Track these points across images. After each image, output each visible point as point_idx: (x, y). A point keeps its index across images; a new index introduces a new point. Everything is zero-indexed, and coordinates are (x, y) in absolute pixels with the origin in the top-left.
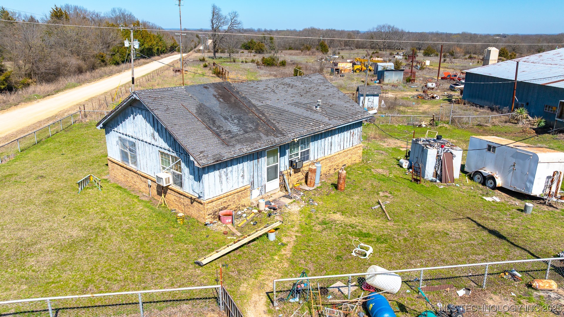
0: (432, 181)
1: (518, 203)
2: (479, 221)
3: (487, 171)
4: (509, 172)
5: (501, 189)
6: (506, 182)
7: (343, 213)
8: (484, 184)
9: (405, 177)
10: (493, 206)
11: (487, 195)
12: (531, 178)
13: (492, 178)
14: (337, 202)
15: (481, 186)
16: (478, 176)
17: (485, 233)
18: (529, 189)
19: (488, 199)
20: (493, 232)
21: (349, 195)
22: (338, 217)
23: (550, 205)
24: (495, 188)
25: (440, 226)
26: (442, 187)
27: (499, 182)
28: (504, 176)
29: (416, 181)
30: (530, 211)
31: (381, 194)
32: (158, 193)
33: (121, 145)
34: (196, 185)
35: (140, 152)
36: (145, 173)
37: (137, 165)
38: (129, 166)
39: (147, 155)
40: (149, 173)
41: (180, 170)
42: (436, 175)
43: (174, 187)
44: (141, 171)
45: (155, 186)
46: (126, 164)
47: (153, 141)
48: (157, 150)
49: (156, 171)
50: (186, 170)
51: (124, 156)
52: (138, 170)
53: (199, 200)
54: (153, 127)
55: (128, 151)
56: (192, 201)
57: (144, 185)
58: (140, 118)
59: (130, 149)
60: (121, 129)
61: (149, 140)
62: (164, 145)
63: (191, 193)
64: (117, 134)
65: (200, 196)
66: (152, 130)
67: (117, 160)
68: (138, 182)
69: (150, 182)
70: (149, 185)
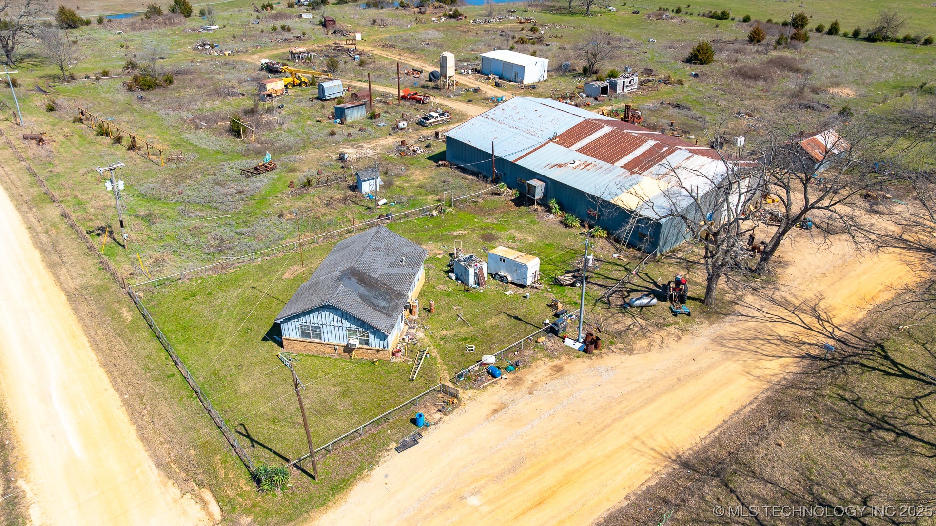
0: (474, 288)
1: (521, 291)
2: (508, 312)
3: (502, 273)
4: (514, 274)
5: (512, 283)
6: (513, 279)
7: (446, 329)
8: (502, 281)
9: (458, 288)
10: (512, 299)
11: (506, 290)
12: (525, 276)
13: (506, 277)
14: (437, 322)
15: (500, 283)
16: (497, 276)
17: (513, 320)
18: (526, 283)
19: (507, 293)
20: (516, 318)
21: (439, 315)
22: (444, 332)
23: (536, 288)
24: (508, 283)
25: (494, 321)
26: (481, 291)
27: (510, 279)
28: (512, 276)
29: (468, 291)
30: (528, 297)
31: (455, 308)
32: (345, 351)
33: (302, 329)
34: (381, 342)
35: (325, 331)
36: (330, 342)
37: (320, 339)
38: (313, 340)
39: (333, 332)
40: (334, 342)
41: (367, 336)
42: (475, 283)
43: (361, 346)
44: (327, 342)
45: (342, 348)
46: (308, 340)
47: (340, 324)
48: (344, 329)
49: (342, 340)
50: (373, 337)
51: (305, 335)
52: (323, 342)
53: (384, 349)
54: (342, 317)
55: (311, 332)
56: (378, 351)
57: (329, 349)
58: (327, 313)
59: (312, 331)
60: (303, 320)
61: (336, 324)
62: (352, 326)
63: (378, 347)
64: (297, 323)
65: (384, 348)
66: (339, 319)
67: (295, 338)
68: (322, 348)
69: (337, 347)
70: (335, 349)
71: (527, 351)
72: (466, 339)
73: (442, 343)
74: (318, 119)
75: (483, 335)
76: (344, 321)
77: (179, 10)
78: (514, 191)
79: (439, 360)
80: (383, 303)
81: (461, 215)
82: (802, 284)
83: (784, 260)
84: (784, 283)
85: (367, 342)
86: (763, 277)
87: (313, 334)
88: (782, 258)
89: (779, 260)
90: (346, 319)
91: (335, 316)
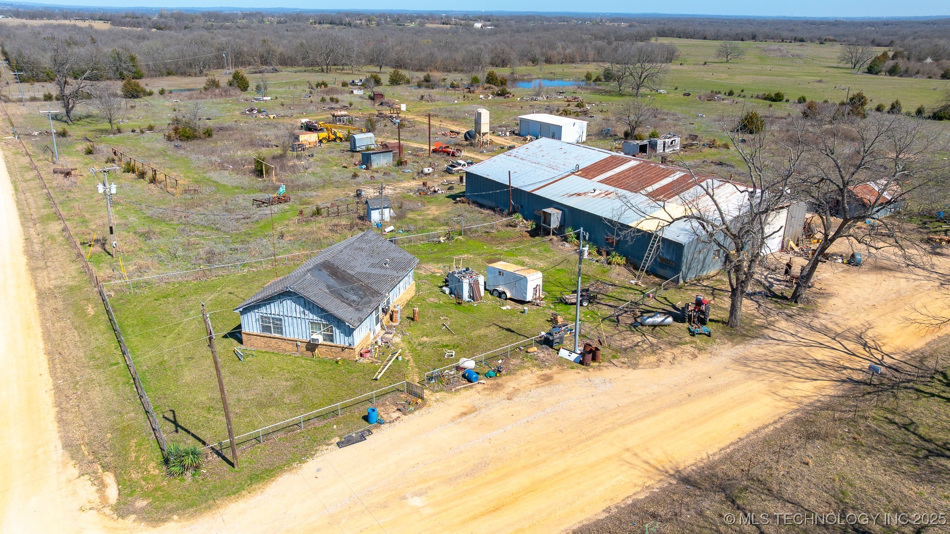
0: (468, 302)
1: (520, 307)
2: (501, 325)
3: (501, 289)
4: (513, 288)
5: (511, 299)
6: (512, 295)
7: (427, 336)
8: (500, 297)
9: (450, 301)
10: (507, 313)
11: (503, 305)
12: (525, 291)
13: (504, 293)
14: (419, 330)
15: (498, 299)
16: (495, 292)
17: (505, 331)
18: (525, 298)
19: (504, 308)
20: (508, 330)
21: (423, 323)
22: (425, 339)
23: (537, 305)
24: (506, 299)
25: (482, 331)
26: (476, 305)
27: (509, 295)
28: (511, 291)
29: (459, 303)
30: (527, 312)
31: (442, 318)
32: (308, 349)
33: (263, 321)
34: (346, 338)
35: (287, 324)
36: (292, 338)
37: (282, 334)
38: (274, 335)
39: (295, 326)
40: (296, 337)
41: (332, 331)
42: (470, 297)
43: (325, 343)
44: (288, 337)
45: (304, 345)
46: (268, 334)
47: (303, 316)
48: (307, 321)
49: (304, 335)
50: (337, 331)
51: (266, 329)
52: (284, 337)
53: (350, 347)
54: (305, 307)
55: (271, 325)
56: (343, 349)
57: (291, 346)
58: (289, 302)
59: (273, 323)
60: (263, 310)
61: (298, 316)
62: (315, 318)
63: (342, 344)
64: (257, 314)
65: (350, 345)
66: (302, 309)
67: (255, 332)
68: (283, 345)
69: (299, 343)
70: (297, 346)
71: (513, 360)
72: (447, 346)
73: (419, 348)
74: (344, 165)
75: (467, 344)
76: (307, 312)
77: (236, 84)
78: (530, 223)
79: (412, 363)
80: (355, 298)
81: (471, 242)
82: (847, 313)
83: (827, 292)
84: (825, 311)
85: (331, 338)
86: (800, 305)
87: (274, 328)
88: (825, 290)
89: (821, 291)
90: (309, 310)
91: (297, 306)
